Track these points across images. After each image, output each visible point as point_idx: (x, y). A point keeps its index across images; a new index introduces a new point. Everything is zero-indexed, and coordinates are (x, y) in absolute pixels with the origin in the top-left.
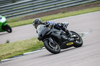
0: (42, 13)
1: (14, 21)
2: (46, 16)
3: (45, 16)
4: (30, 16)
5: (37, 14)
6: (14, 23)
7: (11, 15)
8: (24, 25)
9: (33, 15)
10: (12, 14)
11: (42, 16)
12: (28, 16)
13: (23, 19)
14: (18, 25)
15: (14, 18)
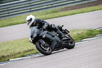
0: (82, 4)
1: (54, 12)
2: (87, 8)
3: (85, 7)
4: (70, 7)
5: (77, 5)
6: (53, 14)
7: (50, 6)
8: (64, 16)
9: (73, 6)
10: (52, 5)
11: (82, 8)
12: (68, 7)
13: (63, 10)
14: (57, 16)
15: (53, 9)
